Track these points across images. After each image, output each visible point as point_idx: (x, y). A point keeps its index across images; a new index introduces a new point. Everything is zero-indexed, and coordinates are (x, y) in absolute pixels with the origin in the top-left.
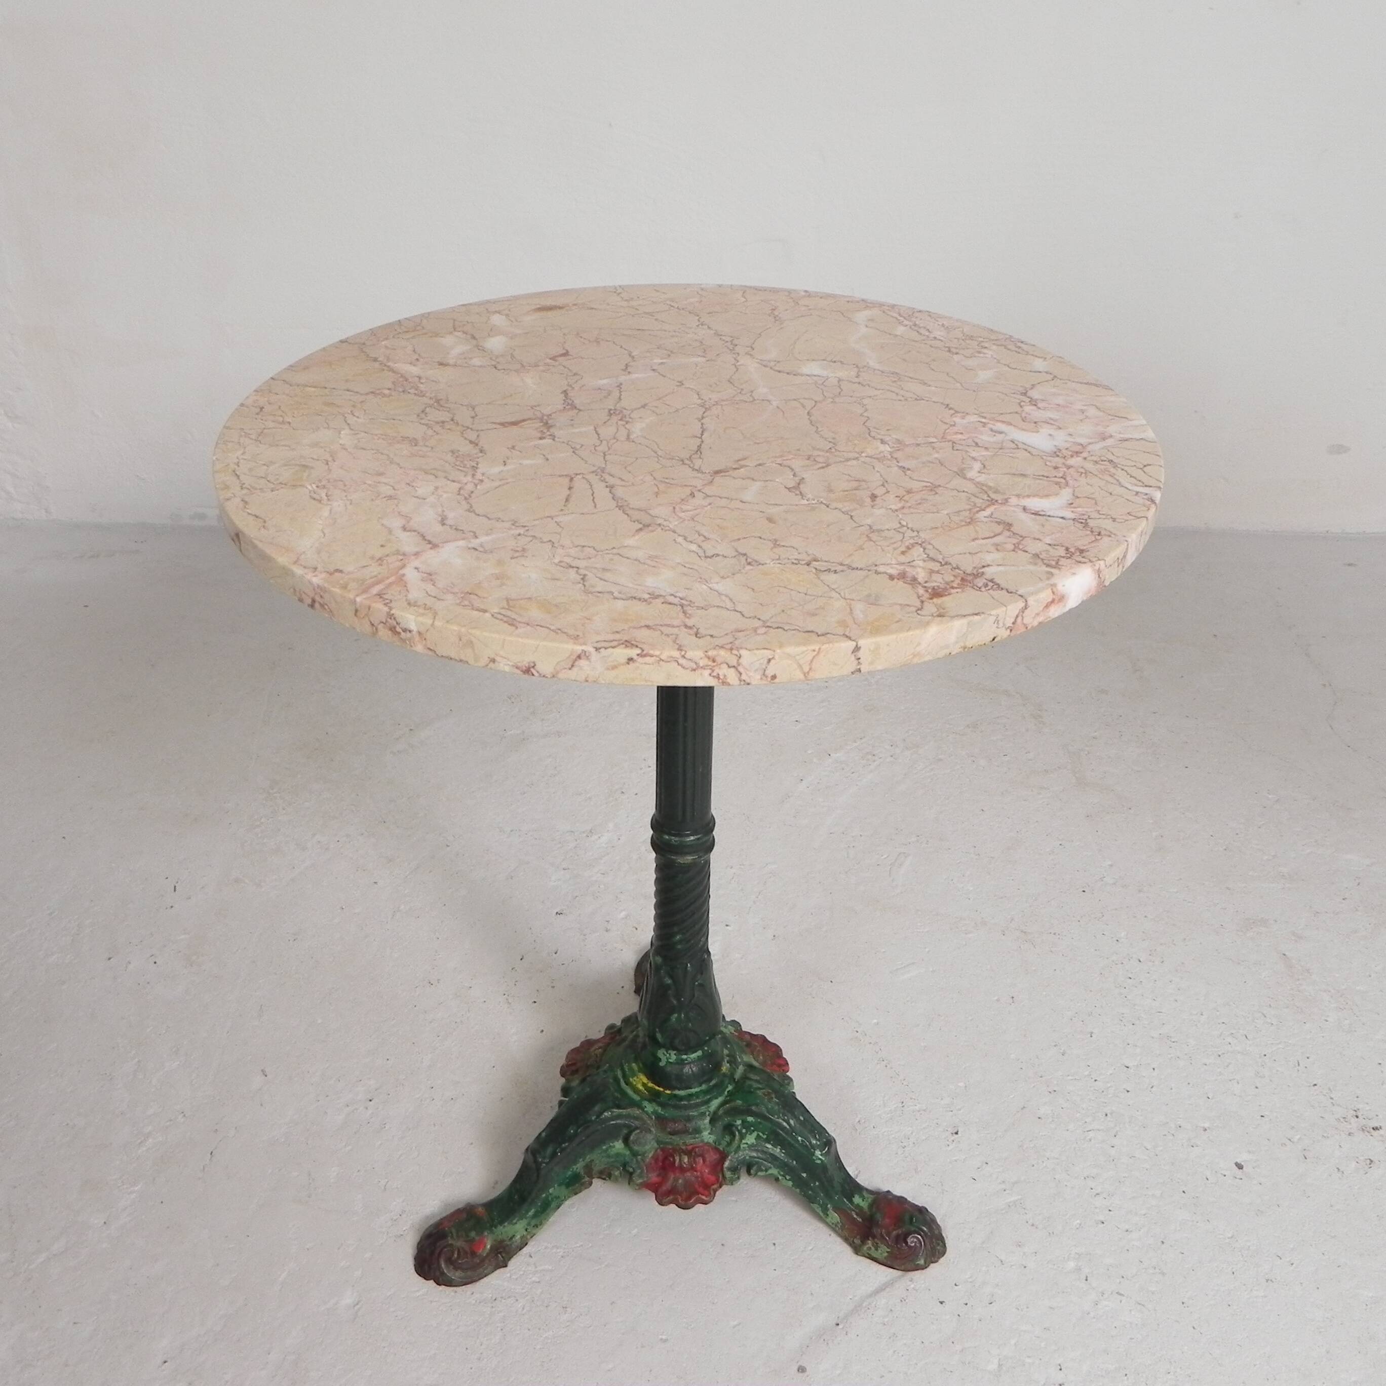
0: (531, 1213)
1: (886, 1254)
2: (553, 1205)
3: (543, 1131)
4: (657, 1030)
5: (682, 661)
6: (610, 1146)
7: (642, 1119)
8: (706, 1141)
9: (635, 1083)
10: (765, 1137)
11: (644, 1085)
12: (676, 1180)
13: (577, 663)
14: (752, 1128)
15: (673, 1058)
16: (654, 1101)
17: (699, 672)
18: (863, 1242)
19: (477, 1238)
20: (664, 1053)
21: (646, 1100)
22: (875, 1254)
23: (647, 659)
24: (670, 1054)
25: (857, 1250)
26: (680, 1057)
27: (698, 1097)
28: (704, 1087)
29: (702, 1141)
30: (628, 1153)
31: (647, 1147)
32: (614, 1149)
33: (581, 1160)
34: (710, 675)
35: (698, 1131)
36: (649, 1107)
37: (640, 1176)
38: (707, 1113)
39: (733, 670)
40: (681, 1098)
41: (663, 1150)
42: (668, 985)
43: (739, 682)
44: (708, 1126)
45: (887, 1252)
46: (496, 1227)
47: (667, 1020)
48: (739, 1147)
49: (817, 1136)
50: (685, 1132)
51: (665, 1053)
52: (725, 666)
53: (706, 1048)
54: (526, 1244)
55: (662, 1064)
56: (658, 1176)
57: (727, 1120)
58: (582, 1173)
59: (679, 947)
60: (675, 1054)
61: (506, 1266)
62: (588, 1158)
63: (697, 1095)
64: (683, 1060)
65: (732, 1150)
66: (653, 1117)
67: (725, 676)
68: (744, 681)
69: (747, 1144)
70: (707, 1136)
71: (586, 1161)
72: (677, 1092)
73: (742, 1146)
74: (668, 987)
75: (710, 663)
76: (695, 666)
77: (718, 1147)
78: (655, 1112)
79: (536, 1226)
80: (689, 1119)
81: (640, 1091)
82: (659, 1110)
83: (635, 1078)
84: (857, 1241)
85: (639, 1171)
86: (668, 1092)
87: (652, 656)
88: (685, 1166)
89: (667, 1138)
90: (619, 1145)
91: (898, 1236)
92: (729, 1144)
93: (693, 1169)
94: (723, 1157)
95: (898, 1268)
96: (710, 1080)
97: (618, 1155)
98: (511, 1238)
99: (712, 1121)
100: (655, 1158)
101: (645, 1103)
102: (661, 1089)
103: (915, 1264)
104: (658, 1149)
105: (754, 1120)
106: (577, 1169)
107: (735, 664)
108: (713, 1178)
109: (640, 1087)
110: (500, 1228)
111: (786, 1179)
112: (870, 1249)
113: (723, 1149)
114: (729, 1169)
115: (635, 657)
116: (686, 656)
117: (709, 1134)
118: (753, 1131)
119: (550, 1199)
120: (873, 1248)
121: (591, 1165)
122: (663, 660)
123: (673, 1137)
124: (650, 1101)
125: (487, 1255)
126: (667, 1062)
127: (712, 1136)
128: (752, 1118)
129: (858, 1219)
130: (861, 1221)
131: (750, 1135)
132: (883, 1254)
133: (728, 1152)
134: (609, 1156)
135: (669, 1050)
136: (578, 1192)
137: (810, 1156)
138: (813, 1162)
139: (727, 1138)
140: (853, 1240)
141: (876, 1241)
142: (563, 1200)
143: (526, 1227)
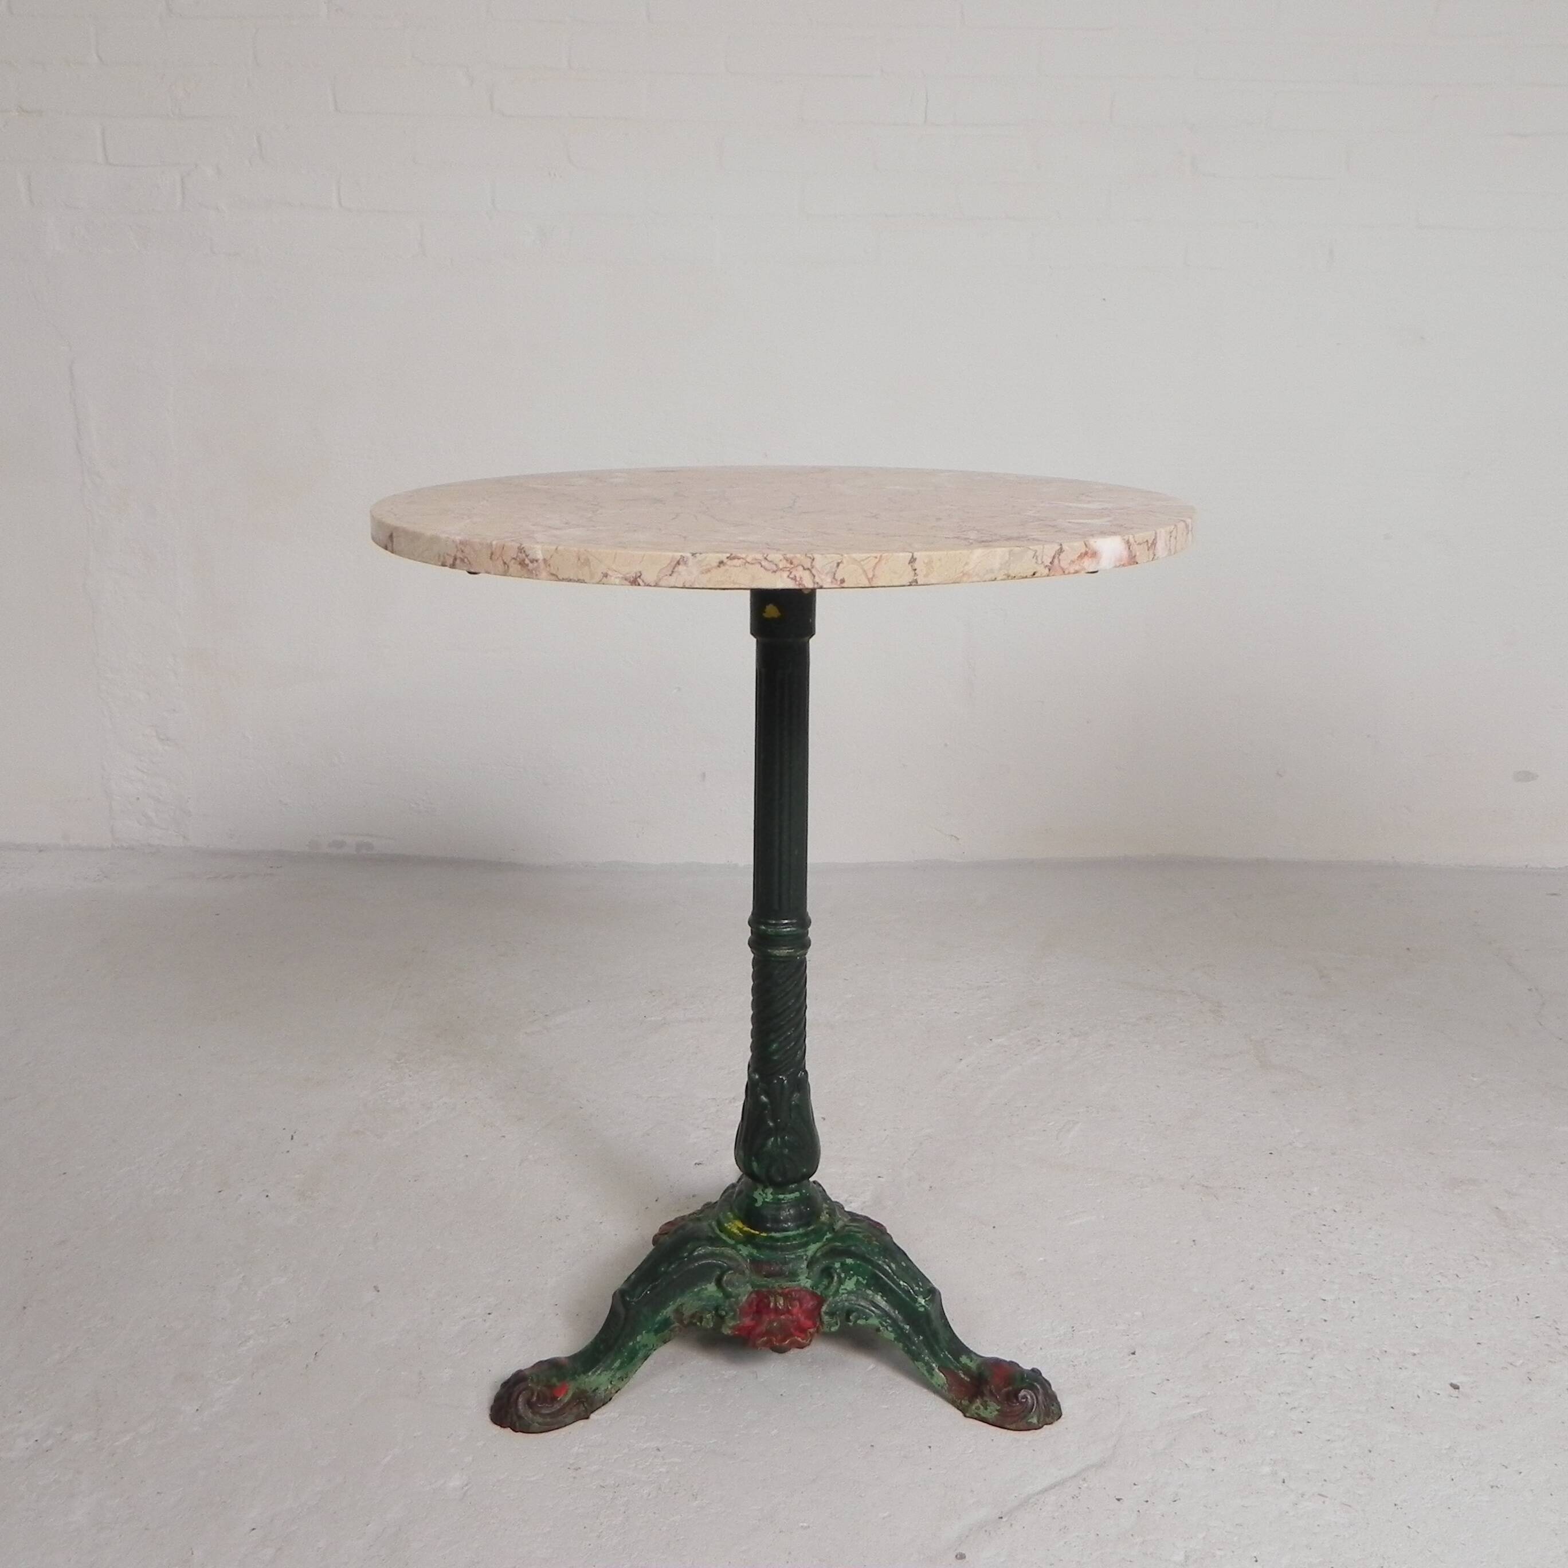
0: (617, 1364)
1: (996, 1413)
2: (640, 1355)
3: (633, 1273)
4: (753, 1158)
5: (764, 563)
6: (703, 1289)
7: (736, 1260)
8: (802, 1285)
9: (729, 1227)
10: (865, 1281)
11: (739, 1228)
12: (771, 1322)
13: (676, 569)
15: (769, 1198)
16: (750, 1243)
17: (778, 573)
18: (971, 1401)
19: (558, 1384)
20: (760, 1194)
21: (740, 1243)
22: (984, 1414)
23: (736, 562)
24: (766, 1194)
25: (965, 1411)
26: (777, 1196)
27: (795, 1240)
28: (801, 1231)
29: (799, 1285)
30: (721, 1295)
31: (741, 1290)
32: (705, 1292)
33: (671, 1303)
34: (788, 576)
35: (793, 1275)
36: (745, 1251)
37: (733, 1318)
38: (805, 1257)
39: (807, 572)
40: (778, 1240)
41: (757, 1293)
42: (764, 1104)
43: (813, 584)
44: (805, 1270)
45: (997, 1410)
46: (579, 1375)
47: (764, 1145)
48: (837, 1291)
49: (920, 1283)
50: (779, 1274)
51: (762, 1193)
52: (801, 568)
53: (804, 1191)
54: (610, 1399)
55: (759, 1204)
56: (753, 1319)
57: (825, 1262)
58: (672, 1317)
59: (776, 1058)
60: (771, 1194)
61: (587, 1418)
62: (679, 1301)
63: (794, 1238)
64: (780, 1200)
65: (831, 1293)
66: (748, 1260)
67: (801, 578)
68: (817, 583)
69: (846, 1289)
70: (805, 1282)
71: (676, 1304)
72: (773, 1234)
73: (841, 1291)
74: (764, 1106)
75: (788, 565)
76: (775, 568)
77: (816, 1291)
78: (750, 1255)
79: (621, 1379)
80: (785, 1262)
81: (735, 1234)
82: (755, 1252)
83: (730, 1224)
84: (965, 1402)
85: (732, 1314)
86: (764, 1234)
87: (739, 559)
88: (780, 1307)
89: (764, 1281)
90: (711, 1288)
91: (1008, 1394)
92: (827, 1287)
93: (789, 1312)
94: (821, 1300)
95: (1008, 1427)
96: (808, 1224)
97: (710, 1298)
98: (595, 1391)
99: (810, 1265)
100: (750, 1304)
101: (740, 1247)
102: (757, 1232)
103: (1027, 1423)
104: (751, 1293)
105: (853, 1262)
106: (667, 1313)
107: (809, 566)
108: (809, 1323)
109: (736, 1231)
110: (583, 1377)
111: (887, 1329)
112: (978, 1408)
113: (821, 1292)
114: (826, 1313)
115: (725, 560)
116: (768, 558)
117: (807, 1278)
118: (853, 1275)
119: (637, 1347)
120: (982, 1407)
121: (682, 1309)
122: (749, 563)
123: (769, 1280)
124: (745, 1244)
125: (568, 1403)
126: (763, 1202)
127: (809, 1280)
128: (851, 1260)
129: (966, 1378)
130: (968, 1380)
131: (850, 1279)
132: (993, 1413)
133: (826, 1296)
134: (700, 1299)
135: (766, 1187)
136: (667, 1340)
137: (913, 1304)
138: (916, 1310)
139: (825, 1282)
140: (961, 1402)
141: (985, 1399)
142: (652, 1349)
143: (611, 1379)
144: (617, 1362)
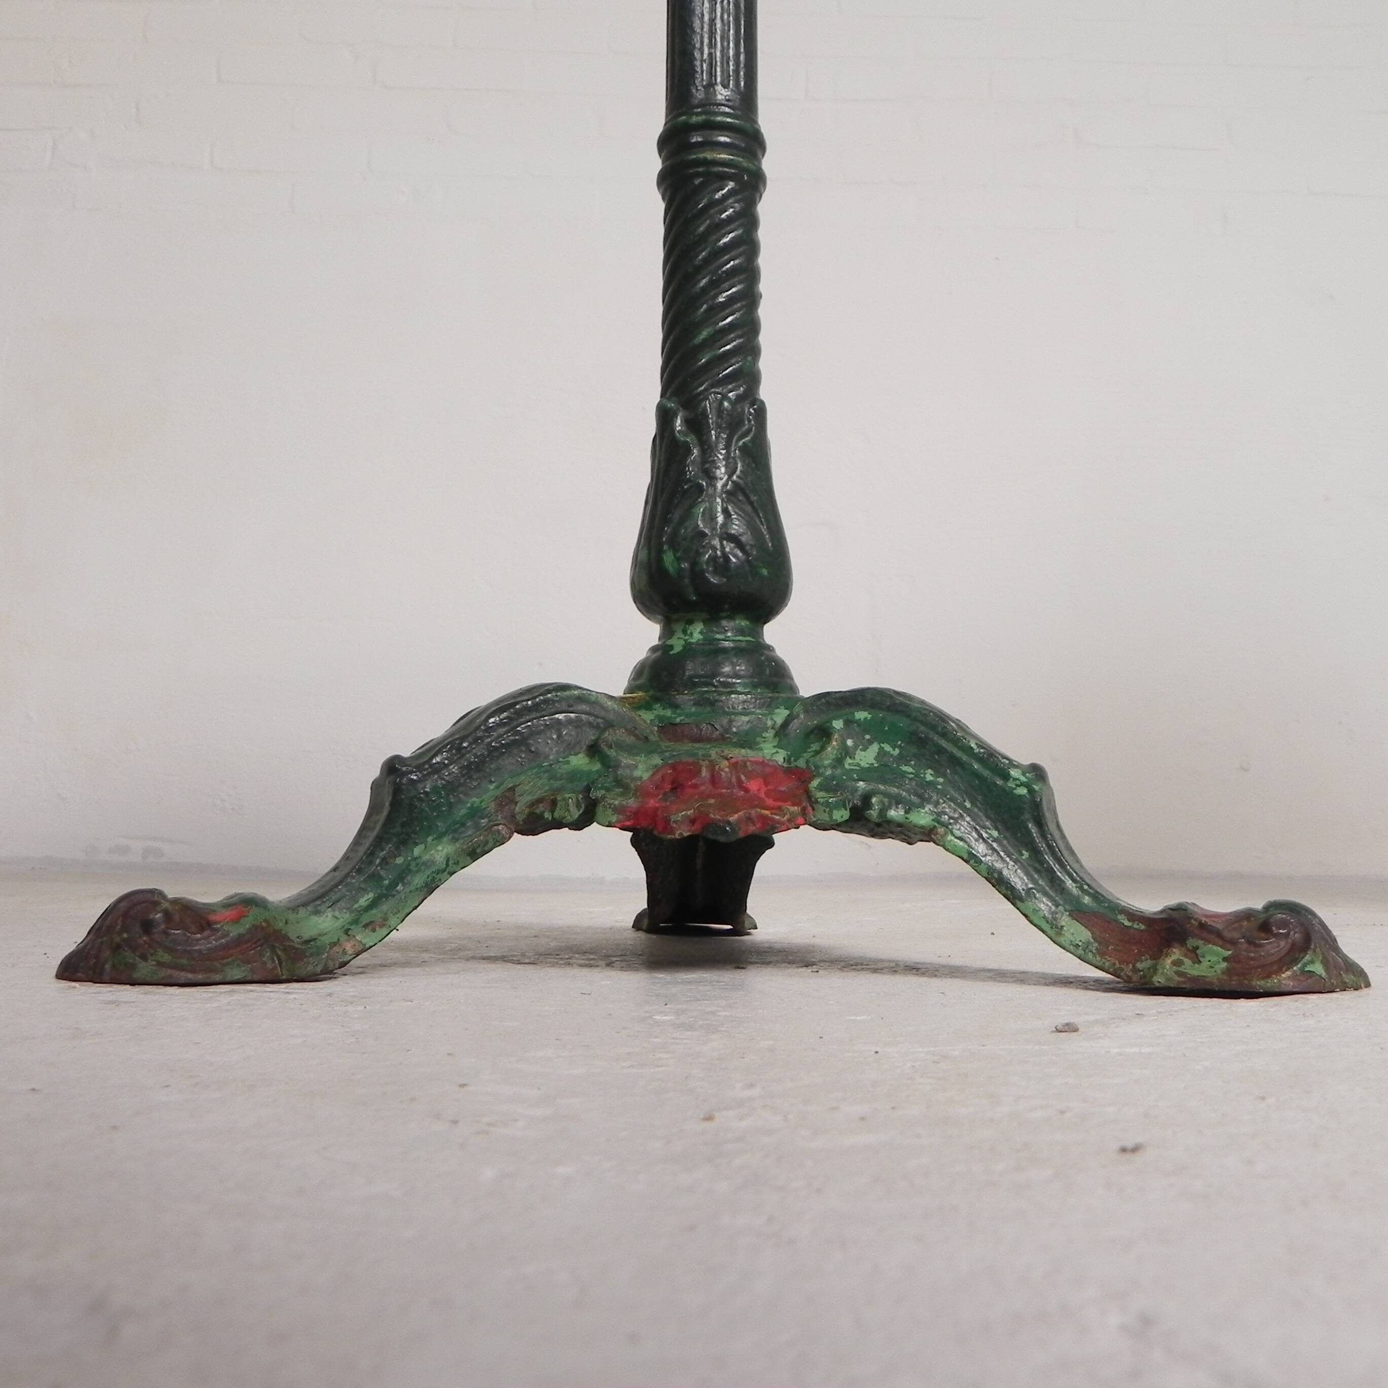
1: (1224, 965)
6: (559, 762)
8: (767, 756)
10: (897, 751)
12: (702, 799)
14: (868, 737)
15: (697, 641)
18: (1158, 955)
20: (679, 638)
22: (1195, 971)
24: (691, 634)
26: (711, 634)
29: (761, 756)
30: (597, 766)
31: (641, 761)
32: (564, 767)
33: (492, 787)
35: (749, 744)
36: (648, 717)
38: (770, 723)
41: (674, 765)
44: (771, 738)
45: (1225, 959)
48: (840, 763)
50: (723, 739)
51: (683, 636)
55: (677, 650)
56: (663, 800)
57: (811, 722)
58: (492, 808)
60: (701, 633)
62: (508, 783)
64: (716, 641)
65: (827, 762)
66: (656, 726)
69: (858, 765)
70: (772, 752)
71: (502, 787)
73: (847, 766)
77: (796, 765)
78: (659, 719)
79: (370, 926)
80: (731, 725)
82: (668, 713)
84: (1144, 964)
85: (620, 790)
88: (721, 779)
89: (688, 747)
90: (578, 761)
92: (819, 758)
93: (741, 786)
94: (802, 777)
95: (1259, 984)
97: (573, 776)
98: (307, 942)
99: (781, 732)
104: (661, 766)
105: (869, 716)
106: (481, 802)
112: (1177, 964)
113: (807, 762)
114: (821, 788)
117: (775, 748)
118: (870, 742)
120: (1187, 962)
123: (697, 745)
124: (650, 708)
125: (239, 941)
126: (684, 647)
127: (779, 750)
128: (867, 713)
129: (1135, 926)
130: (1143, 927)
131: (864, 749)
132: (1217, 966)
133: (817, 767)
134: (553, 777)
135: (690, 622)
136: (478, 851)
137: (1000, 782)
138: (1008, 794)
139: (815, 747)
140: (1134, 966)
141: (1191, 942)
142: (444, 870)
143: (347, 927)
144: (366, 897)
